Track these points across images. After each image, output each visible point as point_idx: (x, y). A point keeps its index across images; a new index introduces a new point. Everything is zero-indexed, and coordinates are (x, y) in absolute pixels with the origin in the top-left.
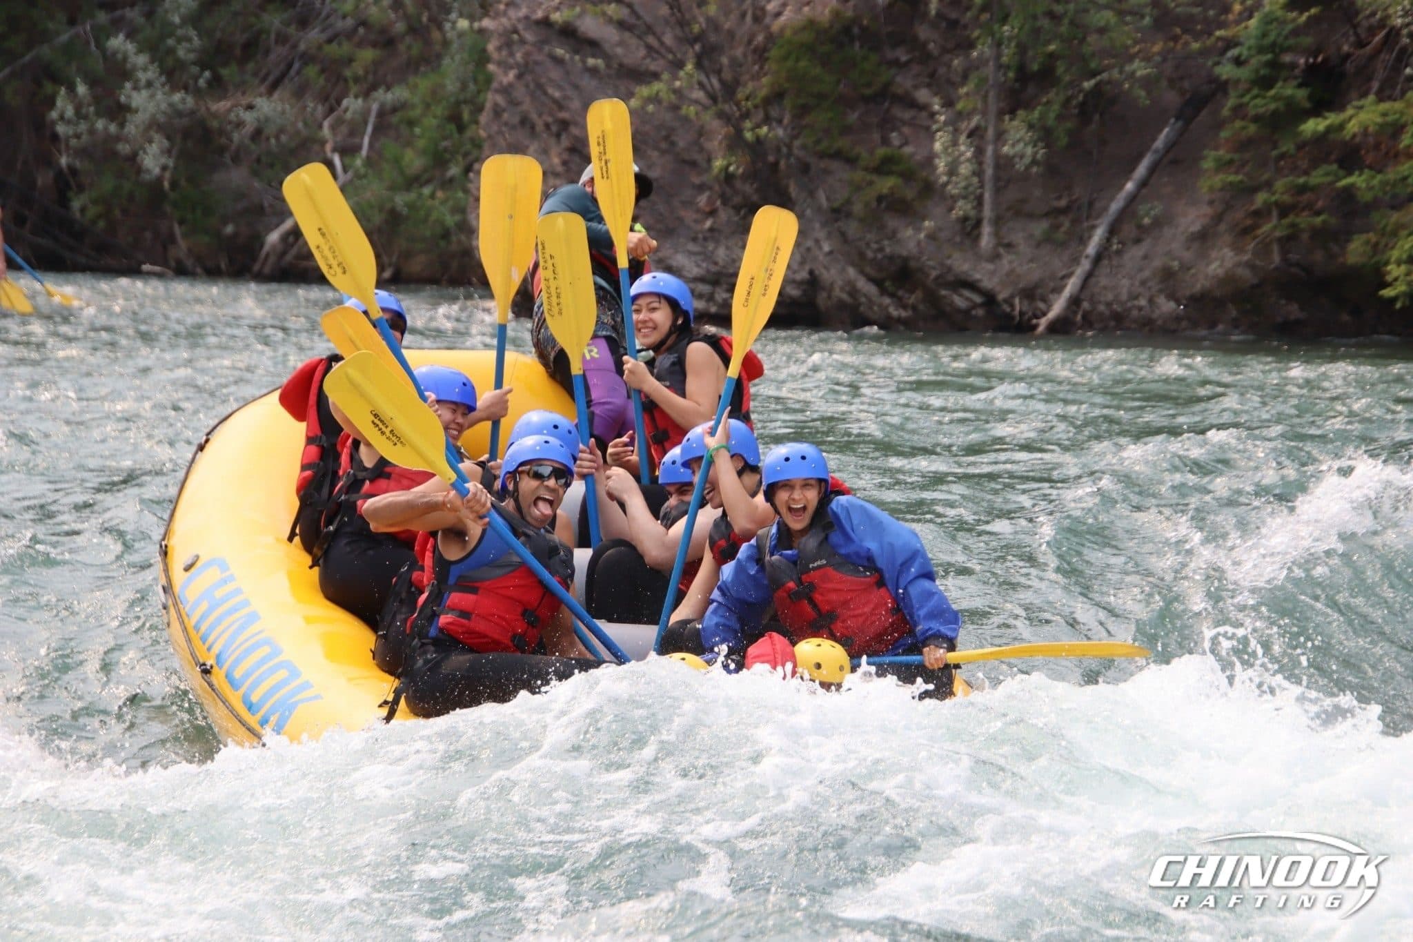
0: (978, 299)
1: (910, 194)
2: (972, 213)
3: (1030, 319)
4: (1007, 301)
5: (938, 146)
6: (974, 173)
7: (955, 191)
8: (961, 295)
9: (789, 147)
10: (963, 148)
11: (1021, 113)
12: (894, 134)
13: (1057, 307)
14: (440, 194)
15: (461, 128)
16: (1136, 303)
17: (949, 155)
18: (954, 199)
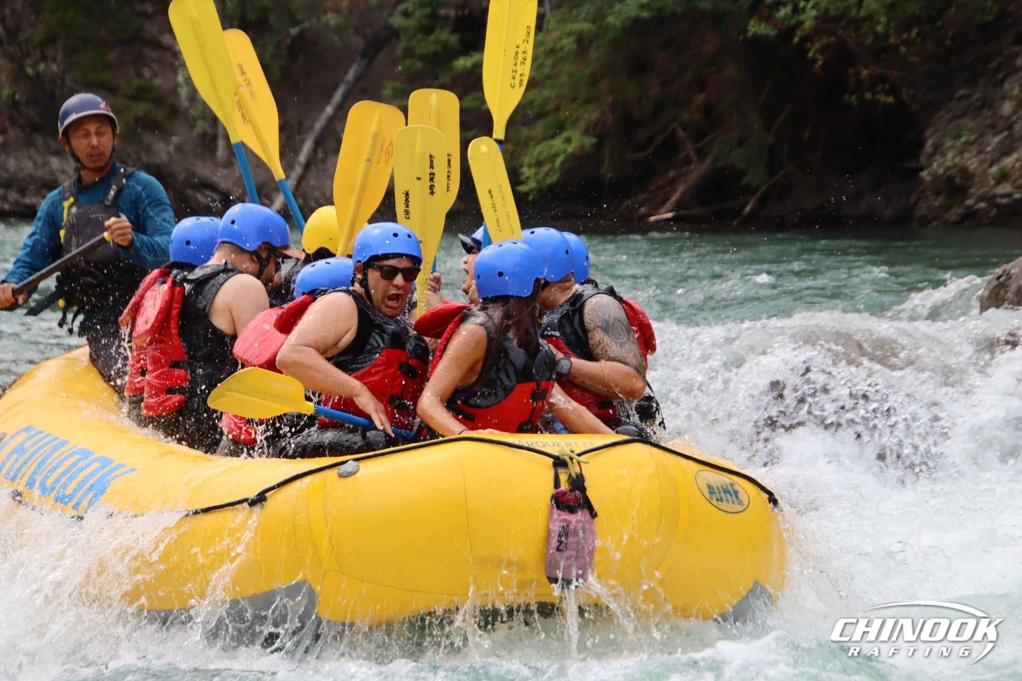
0: (216, 197)
1: (160, 115)
2: (209, 130)
7: (195, 114)
8: (203, 194)
9: (63, 80)
12: (145, 69)
18: (195, 120)
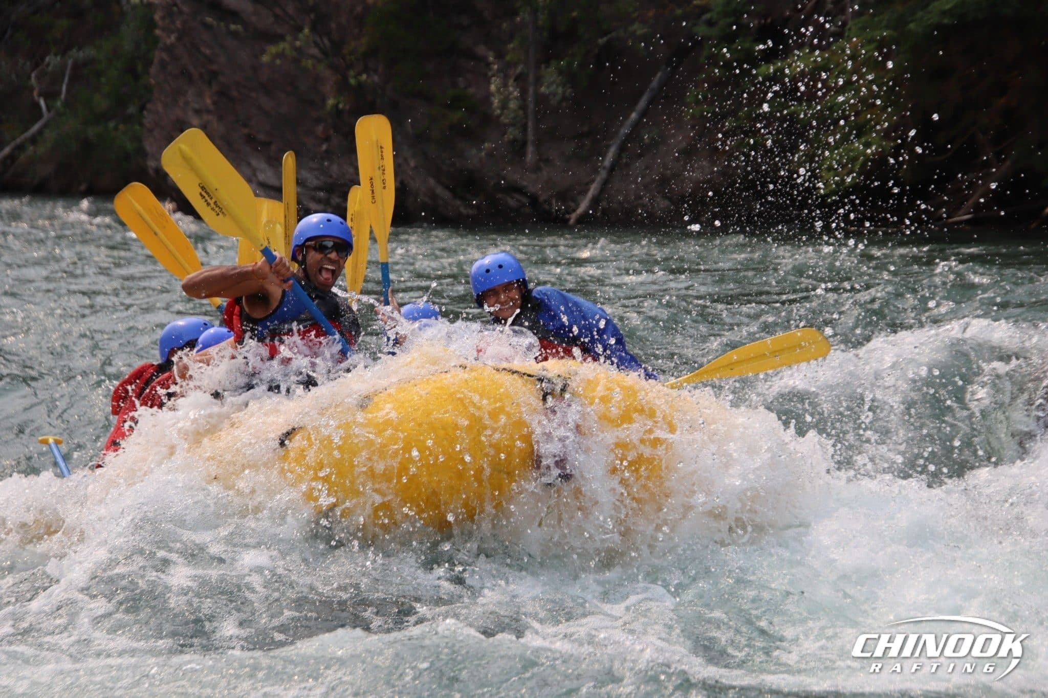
0: (525, 200)
1: (473, 124)
2: (520, 137)
3: (564, 214)
4: (545, 201)
5: (493, 88)
6: (520, 108)
7: (506, 121)
8: (513, 198)
9: (383, 89)
10: (511, 89)
11: (554, 63)
12: (460, 79)
13: (583, 206)
14: (121, 127)
15: (136, 77)
16: (640, 202)
17: (501, 94)
18: (506, 126)
